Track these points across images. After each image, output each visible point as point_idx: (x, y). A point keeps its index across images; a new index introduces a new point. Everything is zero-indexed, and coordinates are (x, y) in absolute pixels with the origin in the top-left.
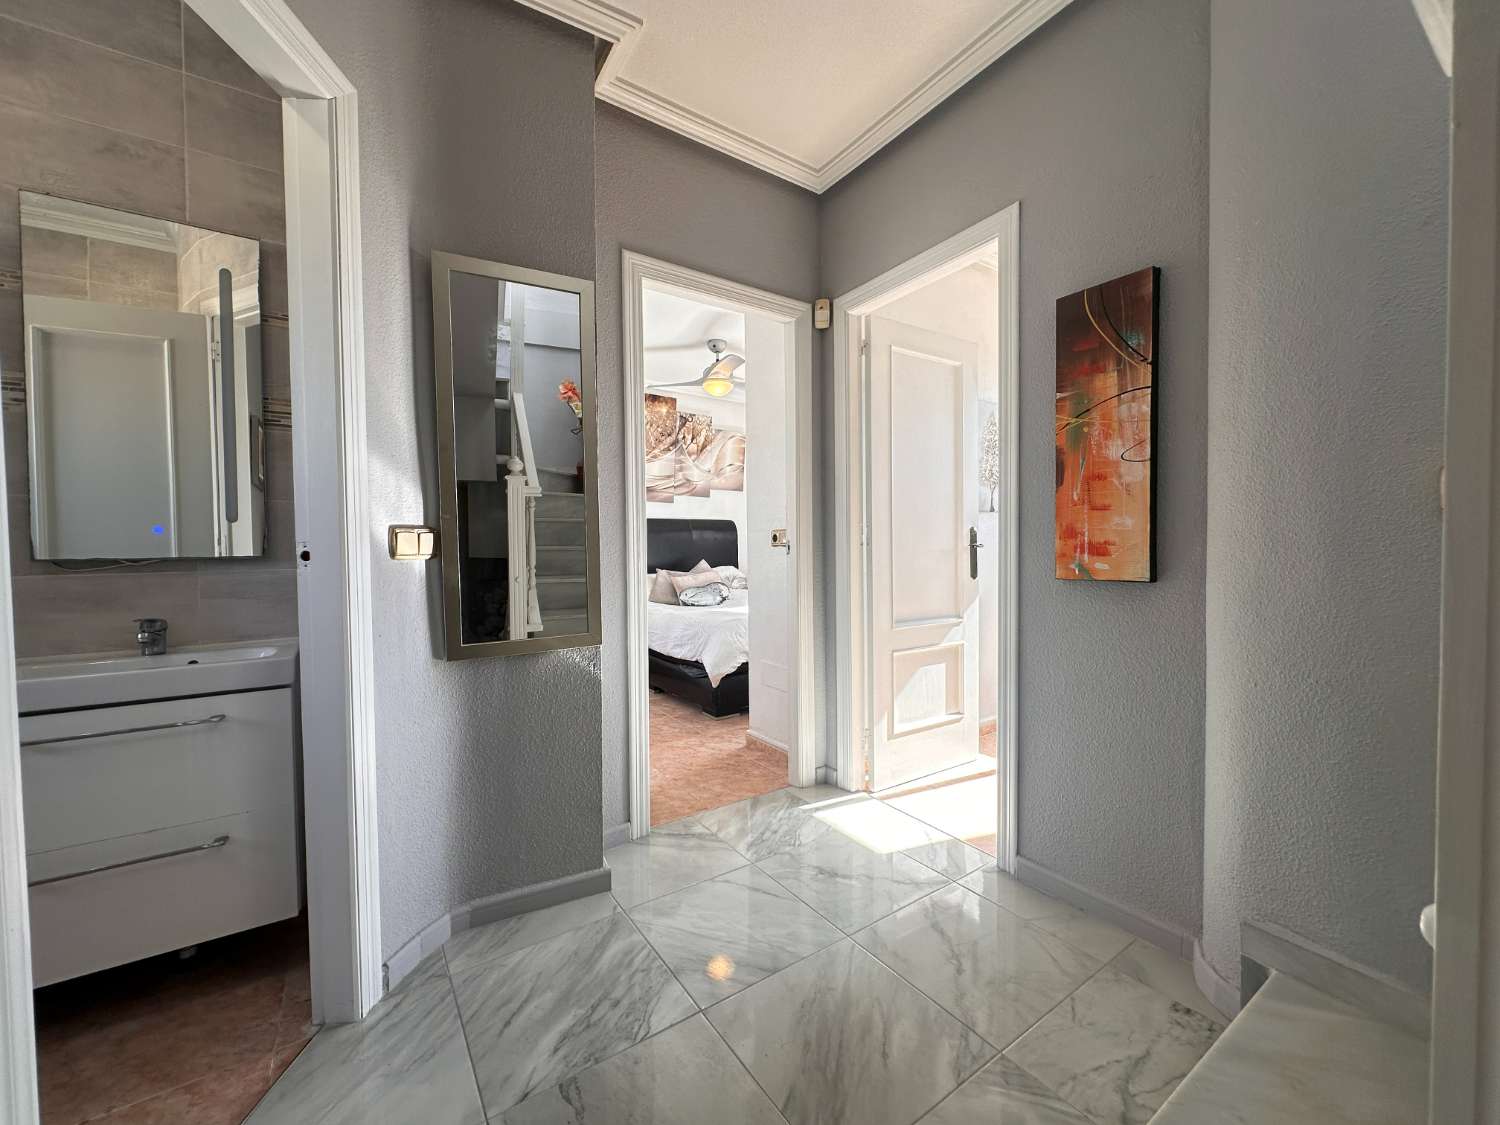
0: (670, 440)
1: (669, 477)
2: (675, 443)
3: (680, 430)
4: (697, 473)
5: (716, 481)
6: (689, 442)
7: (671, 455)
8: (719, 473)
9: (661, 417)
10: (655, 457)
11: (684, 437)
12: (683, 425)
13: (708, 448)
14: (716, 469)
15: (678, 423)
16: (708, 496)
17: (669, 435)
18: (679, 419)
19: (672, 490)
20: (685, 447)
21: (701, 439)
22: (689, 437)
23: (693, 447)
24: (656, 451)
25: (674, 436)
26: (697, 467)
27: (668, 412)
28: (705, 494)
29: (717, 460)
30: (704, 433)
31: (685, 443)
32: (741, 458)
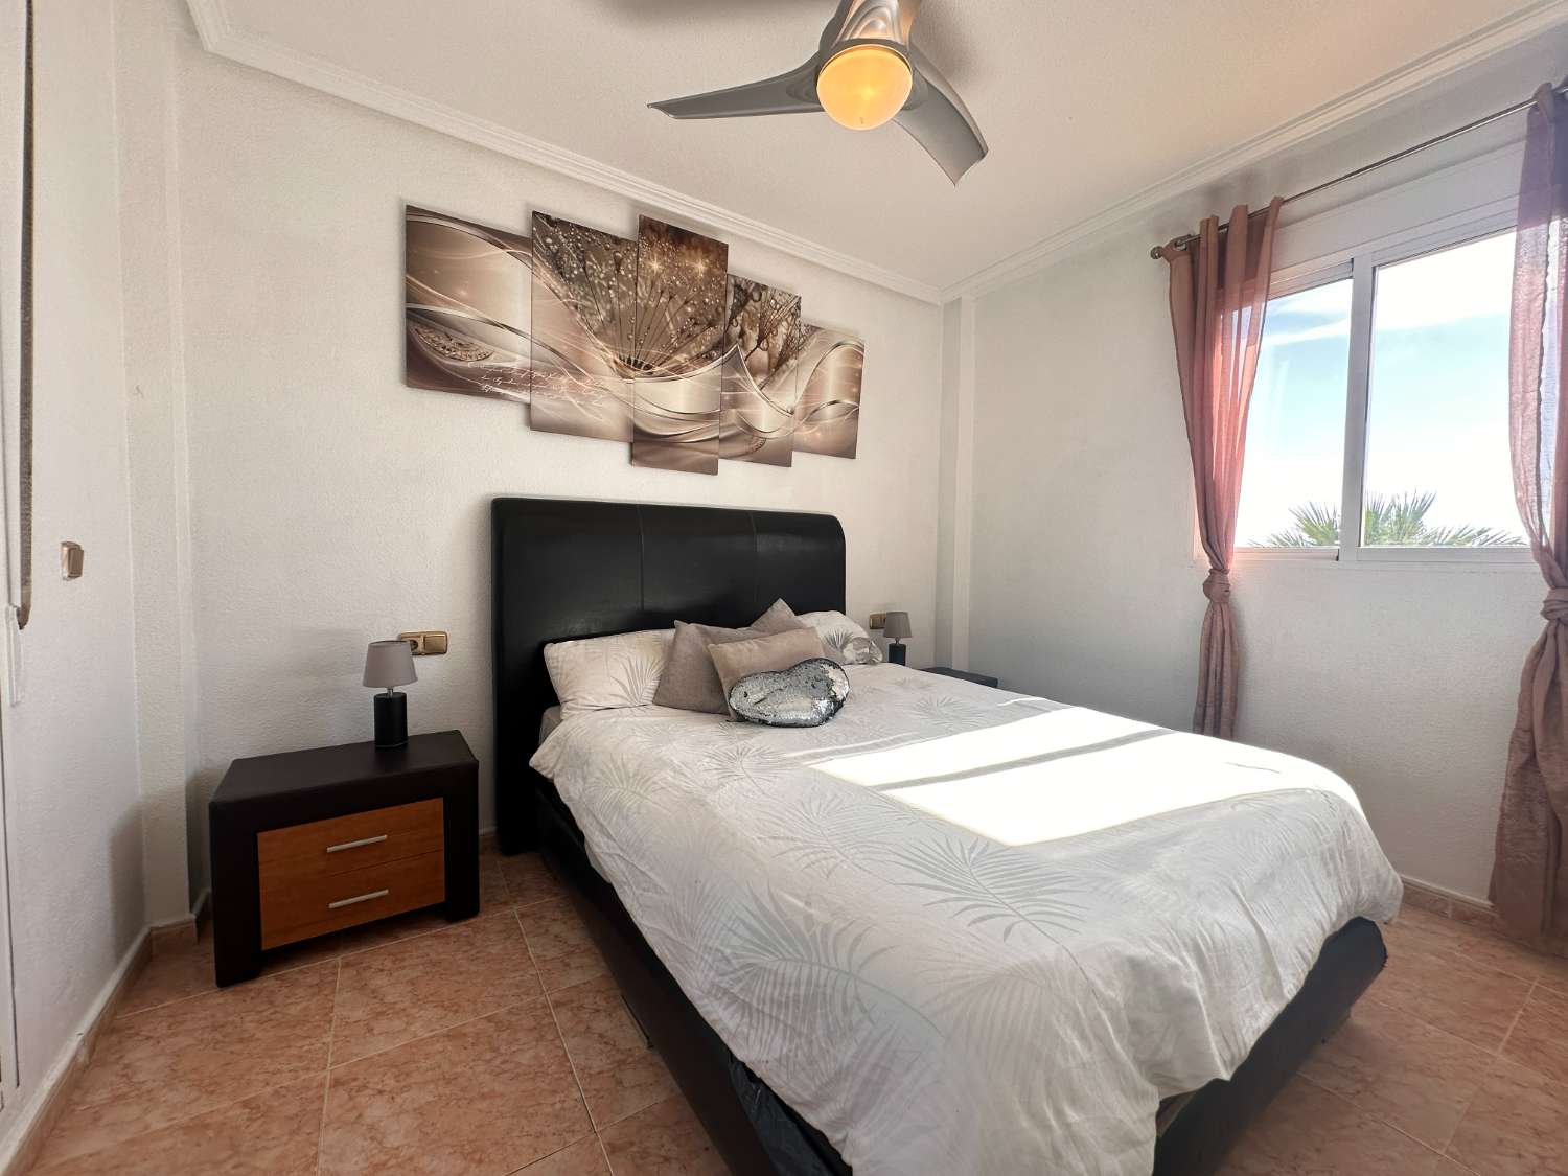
0: (710, 336)
1: (708, 417)
2: (721, 345)
3: (733, 316)
4: (768, 412)
5: (805, 434)
6: (752, 344)
7: (709, 370)
8: (811, 416)
9: (693, 280)
10: (679, 370)
11: (742, 334)
12: (741, 306)
13: (792, 362)
14: (806, 409)
15: (731, 301)
16: (788, 464)
17: (711, 324)
18: (731, 288)
19: (715, 446)
20: (743, 355)
21: (778, 342)
22: (753, 335)
23: (762, 356)
24: (681, 358)
25: (721, 328)
26: (767, 399)
27: (709, 273)
28: (780, 457)
29: (807, 390)
30: (783, 330)
31: (744, 346)
32: (855, 390)
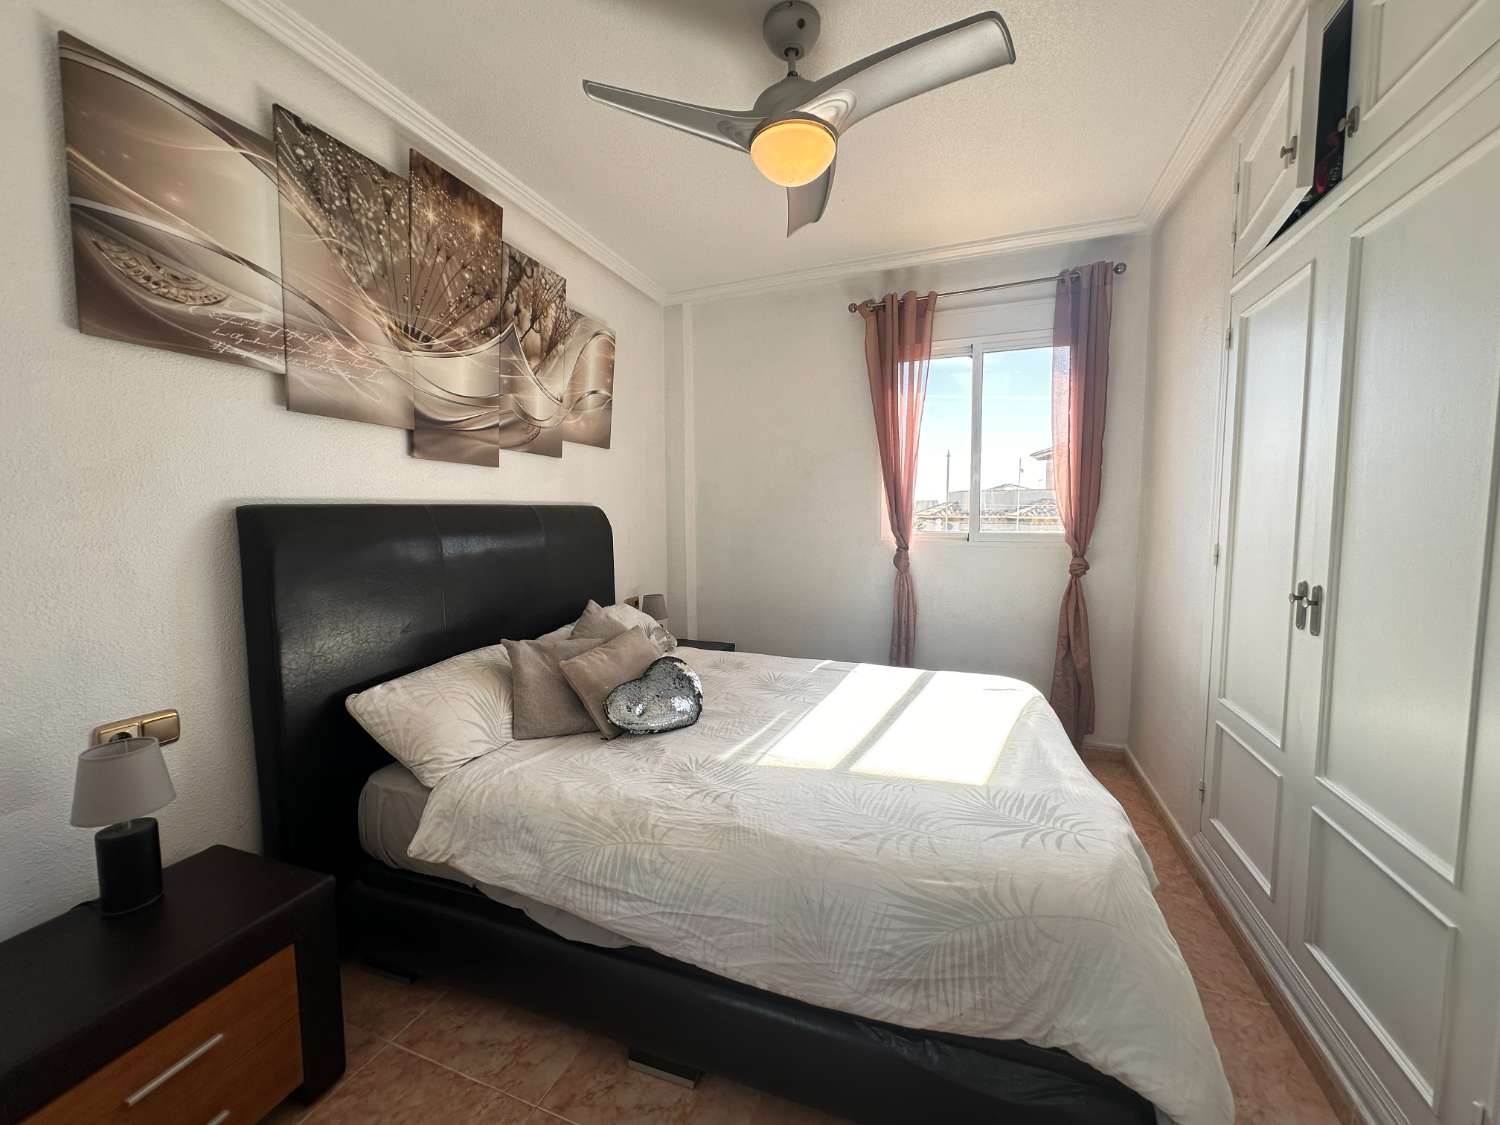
0: (488, 309)
1: (488, 402)
2: (499, 321)
3: (509, 291)
4: (542, 398)
5: (572, 423)
6: (527, 325)
7: (488, 348)
8: (576, 405)
9: (470, 240)
10: (458, 345)
11: (517, 312)
12: (515, 280)
13: (560, 347)
14: (572, 397)
15: (506, 273)
16: (559, 455)
17: (489, 297)
18: (506, 259)
19: (495, 435)
20: (519, 336)
21: (549, 324)
22: (527, 314)
23: (534, 339)
24: (460, 331)
25: (498, 301)
26: (540, 384)
27: (485, 236)
28: (551, 448)
29: (573, 378)
30: (552, 312)
31: (519, 326)
32: (609, 381)
